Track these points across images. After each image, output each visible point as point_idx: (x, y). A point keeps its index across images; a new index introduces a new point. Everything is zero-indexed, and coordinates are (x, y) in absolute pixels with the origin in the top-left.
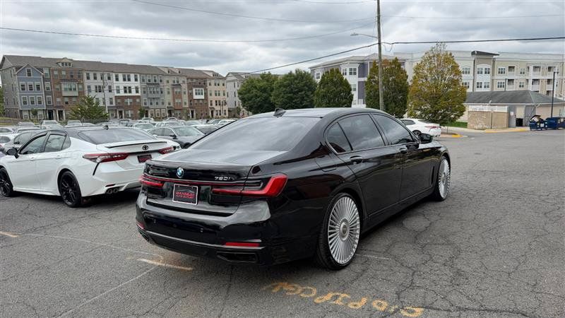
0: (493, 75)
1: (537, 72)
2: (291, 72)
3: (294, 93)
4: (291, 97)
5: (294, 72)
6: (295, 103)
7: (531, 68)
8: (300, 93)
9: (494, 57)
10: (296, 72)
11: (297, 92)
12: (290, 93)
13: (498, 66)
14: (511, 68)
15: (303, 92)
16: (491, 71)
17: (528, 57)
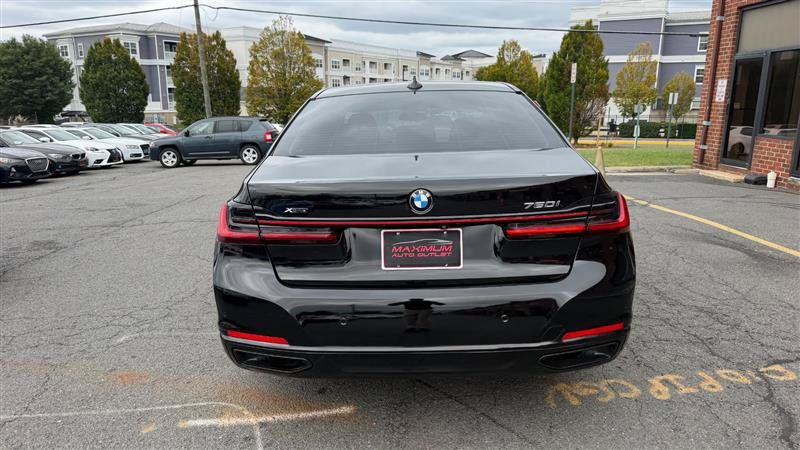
0: (326, 69)
1: (374, 70)
2: (14, 40)
3: (25, 78)
4: (20, 85)
5: (20, 40)
6: (30, 96)
7: (368, 64)
8: (37, 79)
9: (326, 45)
10: (25, 40)
11: (32, 77)
12: (16, 78)
13: (332, 58)
14: (346, 62)
15: (45, 77)
16: (323, 62)
17: (362, 49)
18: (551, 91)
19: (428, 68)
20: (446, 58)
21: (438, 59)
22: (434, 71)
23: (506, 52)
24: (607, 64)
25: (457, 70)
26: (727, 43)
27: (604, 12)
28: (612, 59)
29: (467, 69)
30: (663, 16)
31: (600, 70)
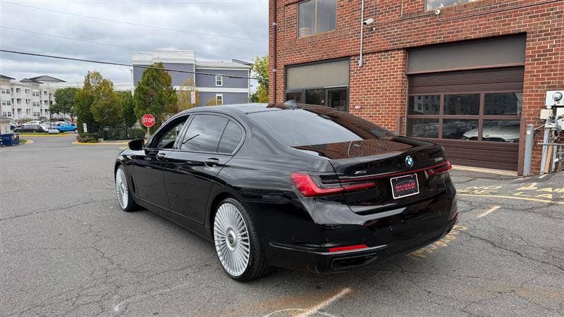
18: (140, 108)
19: (9, 88)
20: (24, 81)
21: (17, 81)
22: (15, 90)
23: (91, 79)
24: (175, 91)
25: (36, 91)
26: (280, 84)
27: (156, 57)
28: (177, 88)
29: (44, 90)
30: (194, 62)
31: (172, 95)
